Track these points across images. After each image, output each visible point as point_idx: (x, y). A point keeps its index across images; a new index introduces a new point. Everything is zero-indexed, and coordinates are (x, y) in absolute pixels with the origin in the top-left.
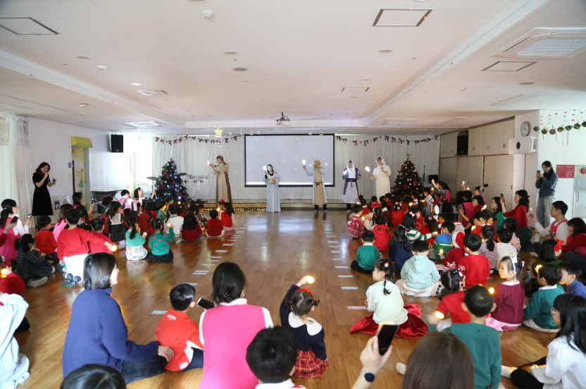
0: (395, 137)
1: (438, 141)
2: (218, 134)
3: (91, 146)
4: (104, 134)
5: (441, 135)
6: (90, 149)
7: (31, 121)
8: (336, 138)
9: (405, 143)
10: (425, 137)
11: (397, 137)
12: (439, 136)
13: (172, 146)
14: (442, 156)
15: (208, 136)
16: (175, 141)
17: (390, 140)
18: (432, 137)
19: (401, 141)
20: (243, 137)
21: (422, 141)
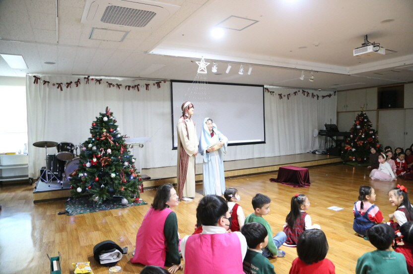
0: (309, 91)
1: (336, 97)
2: (203, 67)
5: (338, 91)
8: (265, 90)
9: (316, 97)
10: (328, 93)
11: (311, 92)
14: (339, 111)
15: (120, 79)
16: (69, 84)
17: (306, 94)
18: (332, 93)
19: (313, 96)
20: (168, 83)
21: (326, 96)
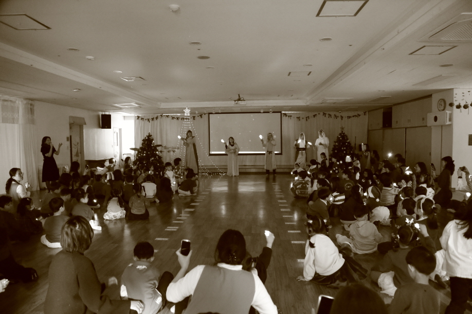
1: (367, 116)
2: (187, 112)
3: (85, 124)
4: (96, 113)
5: (369, 111)
6: (84, 126)
7: (36, 104)
8: (283, 115)
9: (340, 118)
10: (356, 113)
11: (332, 113)
12: (367, 113)
13: (150, 123)
14: (370, 129)
15: (179, 114)
16: (153, 119)
17: (327, 116)
18: (361, 113)
19: (336, 117)
20: (207, 115)
21: (353, 116)
